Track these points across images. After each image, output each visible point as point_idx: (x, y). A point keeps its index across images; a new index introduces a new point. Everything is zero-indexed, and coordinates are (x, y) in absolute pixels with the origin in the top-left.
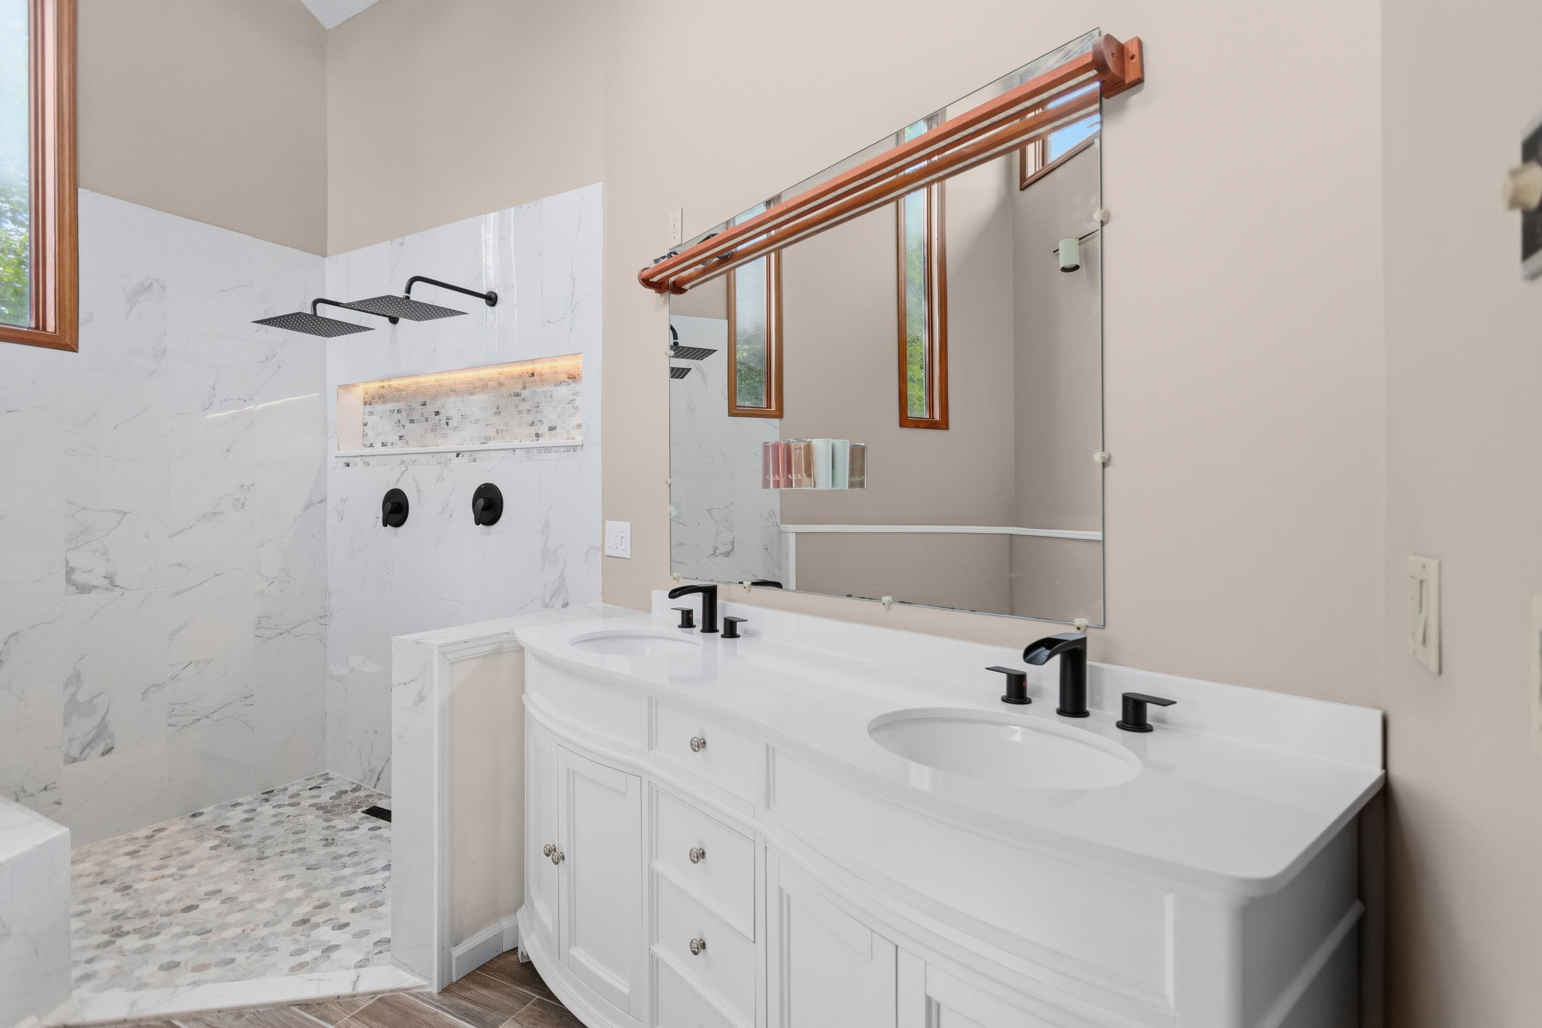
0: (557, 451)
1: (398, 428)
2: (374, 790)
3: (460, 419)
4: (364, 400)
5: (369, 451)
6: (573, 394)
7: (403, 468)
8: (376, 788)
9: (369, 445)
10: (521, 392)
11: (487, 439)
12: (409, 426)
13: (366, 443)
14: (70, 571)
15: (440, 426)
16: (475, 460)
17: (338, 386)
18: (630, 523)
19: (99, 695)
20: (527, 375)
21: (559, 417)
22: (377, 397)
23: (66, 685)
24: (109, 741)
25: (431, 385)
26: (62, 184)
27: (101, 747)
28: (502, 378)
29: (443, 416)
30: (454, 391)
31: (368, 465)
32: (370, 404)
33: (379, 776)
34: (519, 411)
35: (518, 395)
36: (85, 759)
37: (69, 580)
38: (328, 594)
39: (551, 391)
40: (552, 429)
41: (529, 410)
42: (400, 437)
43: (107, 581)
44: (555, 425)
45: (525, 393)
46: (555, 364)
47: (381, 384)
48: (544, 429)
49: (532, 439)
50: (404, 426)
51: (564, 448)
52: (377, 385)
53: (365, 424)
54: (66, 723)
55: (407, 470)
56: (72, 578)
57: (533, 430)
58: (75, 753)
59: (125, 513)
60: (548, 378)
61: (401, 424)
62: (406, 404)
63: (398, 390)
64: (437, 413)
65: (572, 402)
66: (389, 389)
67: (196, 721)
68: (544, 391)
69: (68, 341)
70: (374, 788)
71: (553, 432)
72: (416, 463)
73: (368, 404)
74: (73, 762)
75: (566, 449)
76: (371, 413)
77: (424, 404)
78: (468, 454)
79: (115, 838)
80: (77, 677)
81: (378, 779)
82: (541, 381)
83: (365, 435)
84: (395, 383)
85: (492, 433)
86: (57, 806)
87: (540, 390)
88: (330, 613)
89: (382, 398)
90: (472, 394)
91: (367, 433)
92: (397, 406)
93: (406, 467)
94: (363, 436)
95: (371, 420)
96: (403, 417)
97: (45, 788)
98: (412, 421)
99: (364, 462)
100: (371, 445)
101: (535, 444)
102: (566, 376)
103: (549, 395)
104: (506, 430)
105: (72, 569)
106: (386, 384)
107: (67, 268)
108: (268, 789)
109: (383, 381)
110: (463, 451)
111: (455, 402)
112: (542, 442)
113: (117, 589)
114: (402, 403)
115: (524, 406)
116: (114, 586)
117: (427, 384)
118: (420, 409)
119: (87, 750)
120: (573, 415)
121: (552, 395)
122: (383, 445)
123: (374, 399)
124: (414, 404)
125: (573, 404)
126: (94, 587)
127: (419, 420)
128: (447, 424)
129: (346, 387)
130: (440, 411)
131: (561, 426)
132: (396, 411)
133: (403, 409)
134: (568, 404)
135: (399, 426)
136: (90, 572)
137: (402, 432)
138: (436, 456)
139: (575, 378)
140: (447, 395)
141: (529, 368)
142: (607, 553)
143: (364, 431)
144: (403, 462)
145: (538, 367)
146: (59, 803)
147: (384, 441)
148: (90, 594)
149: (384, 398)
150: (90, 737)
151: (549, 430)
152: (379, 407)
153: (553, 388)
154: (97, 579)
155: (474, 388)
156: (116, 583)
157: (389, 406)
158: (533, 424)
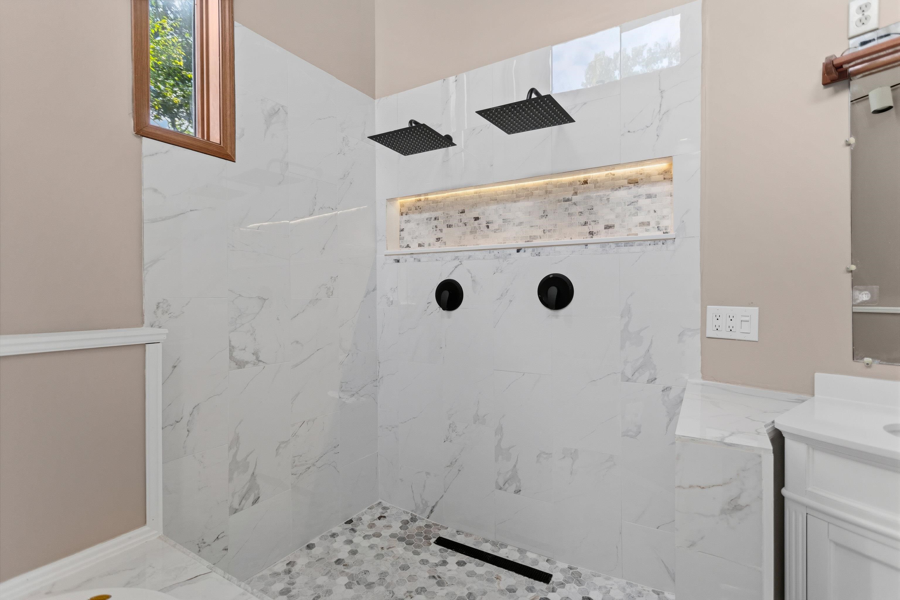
0: (640, 245)
1: (435, 232)
2: (427, 519)
3: (502, 222)
4: (400, 211)
5: (407, 251)
6: (635, 197)
7: (457, 262)
8: (429, 518)
9: (405, 246)
10: (572, 198)
11: (533, 238)
12: (445, 230)
13: (402, 245)
14: (232, 348)
15: (480, 229)
16: (539, 254)
17: (387, 199)
18: (758, 308)
19: (251, 453)
20: (578, 183)
21: (617, 217)
22: (414, 208)
23: (230, 448)
24: (256, 492)
25: (470, 196)
26: (224, 16)
27: (252, 499)
28: (549, 188)
29: (483, 222)
30: (495, 199)
31: (419, 261)
32: (406, 214)
33: (433, 509)
34: (568, 213)
35: (568, 200)
36: (242, 509)
37: (231, 357)
38: (378, 362)
39: (608, 195)
40: (607, 227)
41: (581, 212)
42: (437, 239)
43: (254, 357)
44: (613, 223)
45: (575, 198)
46: (613, 172)
47: (418, 198)
48: (600, 227)
49: (585, 237)
50: (441, 230)
51: (649, 242)
52: (414, 199)
53: (402, 230)
54: (230, 480)
55: (461, 264)
56: (233, 355)
57: (586, 229)
58: (236, 506)
59: (265, 300)
60: (603, 184)
61: (438, 229)
62: (444, 213)
63: (435, 202)
64: (476, 219)
65: (634, 204)
66: (426, 202)
67: (307, 469)
68: (599, 196)
69: (229, 152)
70: (428, 518)
71: (610, 230)
72: (471, 258)
73: (404, 215)
74: (235, 512)
75: (652, 243)
76: (408, 221)
77: (463, 212)
78: (531, 249)
79: (261, 574)
80: (236, 441)
81: (432, 511)
82: (595, 187)
83: (401, 239)
84: (431, 197)
85: (538, 232)
86: (225, 552)
87: (594, 195)
88: (380, 377)
89: (418, 208)
90: (515, 202)
91: (404, 237)
92: (434, 215)
93: (460, 262)
94: (400, 239)
95: (408, 227)
96: (440, 223)
97: (217, 538)
98: (449, 226)
99: (415, 259)
100: (408, 246)
101: (589, 240)
102: (626, 181)
103: (605, 199)
104: (554, 230)
105: (233, 347)
106: (422, 198)
107: (228, 89)
108: (348, 519)
109: (420, 195)
110: (525, 248)
111: (497, 209)
112: (596, 239)
113: (261, 363)
114: (439, 212)
115: (575, 209)
116: (259, 361)
117: (466, 196)
118: (458, 216)
119: (244, 502)
120: (636, 214)
121: (608, 199)
122: (420, 245)
123: (411, 210)
124: (452, 213)
125: (635, 205)
126: (247, 363)
127: (458, 225)
128: (488, 227)
129: (391, 200)
130: (479, 217)
131: (620, 224)
132: (433, 219)
133: (440, 217)
134: (628, 205)
135: (436, 230)
136: (244, 349)
137: (439, 235)
138: (493, 252)
139: (638, 182)
140: (487, 204)
141: (582, 177)
142: (709, 334)
143: (400, 235)
144: (456, 258)
145: (592, 175)
146: (226, 549)
147: (421, 243)
148: (244, 369)
149: (421, 209)
150: (245, 490)
151: (605, 228)
152: (415, 216)
153: (610, 192)
154: (248, 356)
155: (518, 196)
156: (260, 359)
157: (426, 215)
158: (586, 223)
